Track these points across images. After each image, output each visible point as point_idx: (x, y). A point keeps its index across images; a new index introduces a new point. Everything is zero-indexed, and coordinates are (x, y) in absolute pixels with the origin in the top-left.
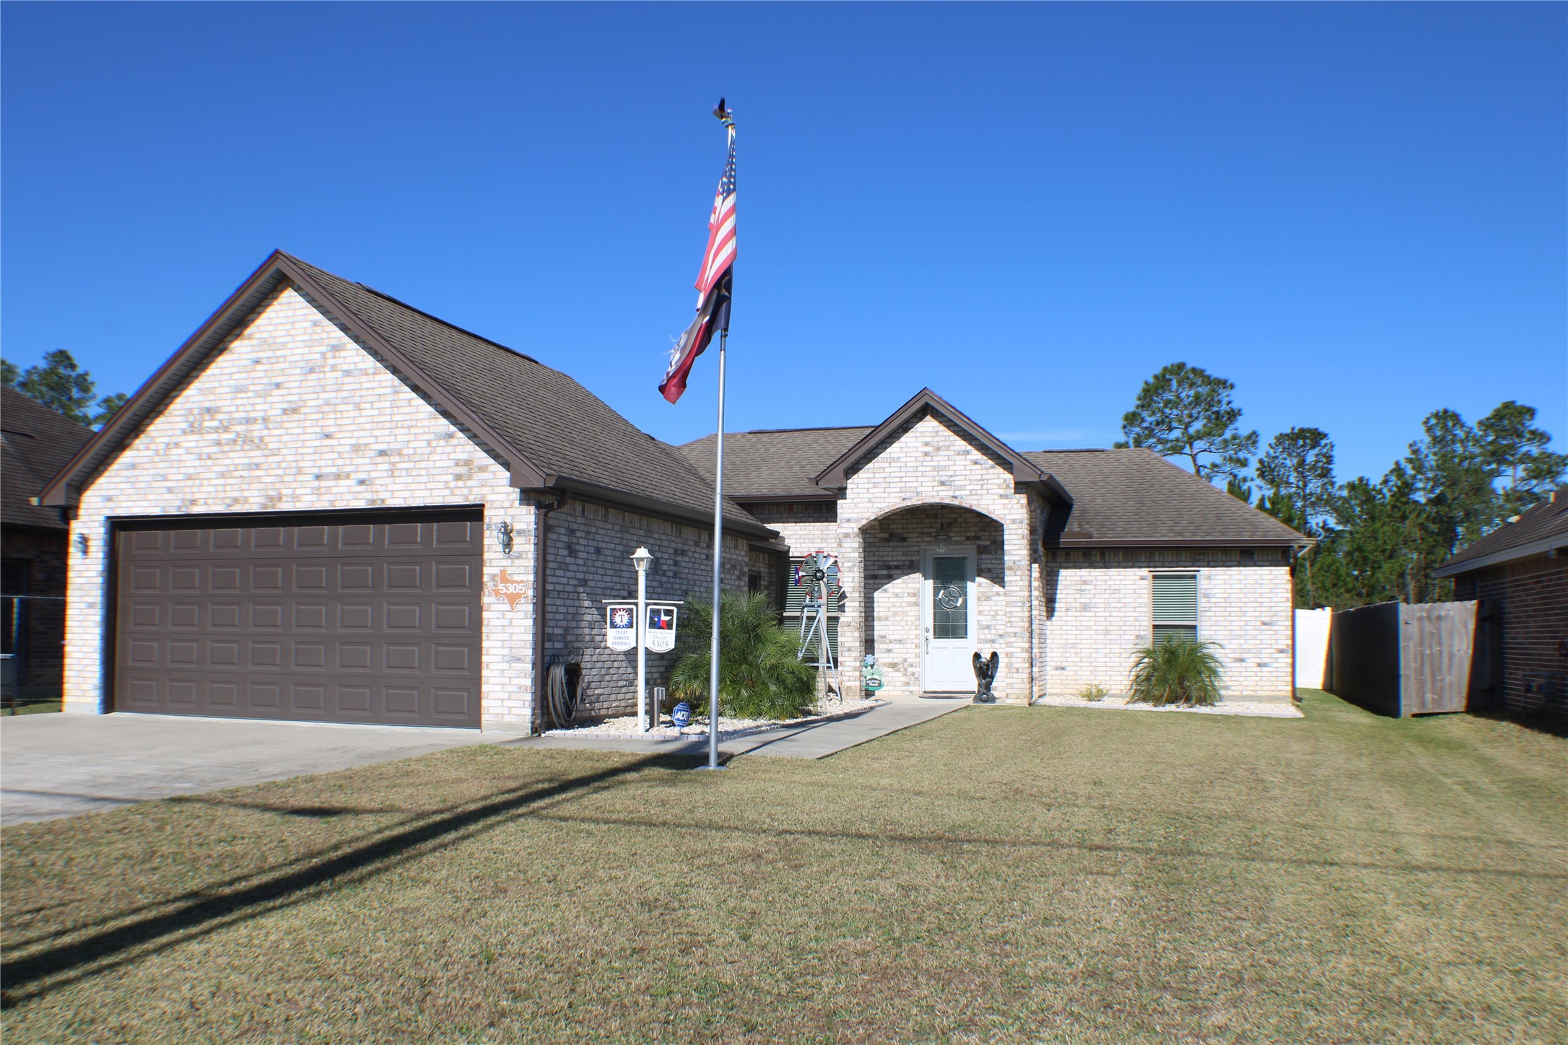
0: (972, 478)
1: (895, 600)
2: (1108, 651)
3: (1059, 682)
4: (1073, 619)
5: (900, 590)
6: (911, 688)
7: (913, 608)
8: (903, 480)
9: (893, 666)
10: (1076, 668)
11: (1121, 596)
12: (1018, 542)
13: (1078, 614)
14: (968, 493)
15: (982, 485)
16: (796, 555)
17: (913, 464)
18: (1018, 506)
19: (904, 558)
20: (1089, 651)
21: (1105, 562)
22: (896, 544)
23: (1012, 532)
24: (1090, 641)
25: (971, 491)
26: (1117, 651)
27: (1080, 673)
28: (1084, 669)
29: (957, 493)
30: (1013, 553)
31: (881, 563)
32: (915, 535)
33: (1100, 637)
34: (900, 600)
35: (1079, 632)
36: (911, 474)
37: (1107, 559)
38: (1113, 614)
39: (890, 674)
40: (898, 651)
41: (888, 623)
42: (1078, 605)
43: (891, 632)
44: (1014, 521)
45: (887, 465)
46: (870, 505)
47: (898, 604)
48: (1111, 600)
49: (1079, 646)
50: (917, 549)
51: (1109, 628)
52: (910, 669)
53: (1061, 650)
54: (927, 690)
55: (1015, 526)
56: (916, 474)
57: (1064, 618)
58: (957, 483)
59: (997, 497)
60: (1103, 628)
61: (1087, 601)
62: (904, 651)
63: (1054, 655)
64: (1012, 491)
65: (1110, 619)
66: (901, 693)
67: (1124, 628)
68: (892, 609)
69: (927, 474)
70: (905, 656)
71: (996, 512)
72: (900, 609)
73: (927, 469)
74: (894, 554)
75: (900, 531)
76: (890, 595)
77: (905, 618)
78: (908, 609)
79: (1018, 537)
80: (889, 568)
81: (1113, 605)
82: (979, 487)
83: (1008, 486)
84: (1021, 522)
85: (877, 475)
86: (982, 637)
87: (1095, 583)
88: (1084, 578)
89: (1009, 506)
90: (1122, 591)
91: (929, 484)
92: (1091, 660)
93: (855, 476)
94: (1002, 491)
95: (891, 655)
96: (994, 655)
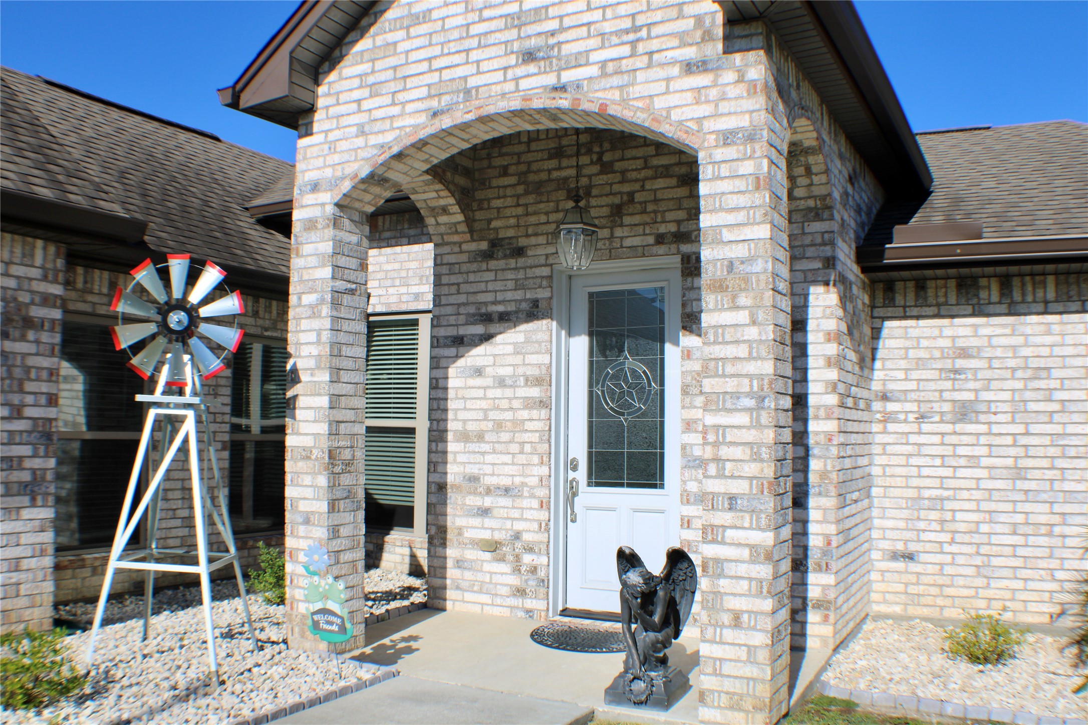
0: (607, 27)
1: (498, 393)
2: (1020, 518)
3: (901, 587)
4: (937, 439)
5: (508, 371)
6: (530, 603)
7: (535, 414)
8: (436, 64)
9: (493, 547)
10: (939, 558)
11: (1054, 384)
12: (742, 200)
13: (948, 428)
14: (594, 71)
15: (634, 44)
16: (379, 309)
17: (460, 21)
18: (741, 89)
19: (519, 295)
20: (974, 517)
21: (1012, 303)
22: (501, 263)
23: (725, 170)
24: (977, 495)
25: (604, 64)
26: (1043, 519)
27: (948, 570)
28: (960, 560)
29: (567, 76)
30: (727, 235)
31: (472, 310)
32: (542, 240)
33: (999, 484)
34: (508, 392)
35: (948, 472)
36: (453, 47)
37: (1017, 296)
38: (1033, 429)
39: (487, 567)
40: (503, 513)
41: (485, 447)
42: (947, 407)
43: (488, 469)
44: (727, 138)
45: (401, 34)
46: (360, 142)
47: (504, 404)
48: (1028, 395)
49: (948, 505)
50: (546, 271)
51: (1022, 463)
52: (527, 558)
53: (905, 514)
54: (571, 605)
55: (731, 152)
56: (467, 44)
57: (913, 439)
58: (566, 49)
59: (676, 70)
60: (1010, 462)
61: (971, 396)
62: (516, 514)
63: (890, 524)
64: (720, 46)
65: (1024, 440)
66: (506, 612)
67: (1060, 463)
68: (493, 415)
69: (492, 39)
70: (519, 526)
71: (675, 116)
72: (508, 415)
73: (493, 25)
74: (499, 286)
75: (511, 233)
76: (489, 382)
77: (519, 437)
78: (525, 414)
79: (740, 184)
80: (487, 318)
81: (1032, 406)
82: (626, 50)
83: (707, 36)
84: (751, 138)
85: (379, 65)
86: (693, 487)
87: (988, 353)
88: (960, 343)
89: (713, 93)
90: (1055, 373)
91: (495, 64)
92: (976, 539)
93: (333, 76)
94: (690, 53)
95: (488, 522)
96: (677, 558)
